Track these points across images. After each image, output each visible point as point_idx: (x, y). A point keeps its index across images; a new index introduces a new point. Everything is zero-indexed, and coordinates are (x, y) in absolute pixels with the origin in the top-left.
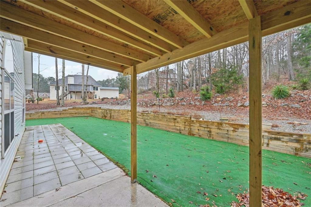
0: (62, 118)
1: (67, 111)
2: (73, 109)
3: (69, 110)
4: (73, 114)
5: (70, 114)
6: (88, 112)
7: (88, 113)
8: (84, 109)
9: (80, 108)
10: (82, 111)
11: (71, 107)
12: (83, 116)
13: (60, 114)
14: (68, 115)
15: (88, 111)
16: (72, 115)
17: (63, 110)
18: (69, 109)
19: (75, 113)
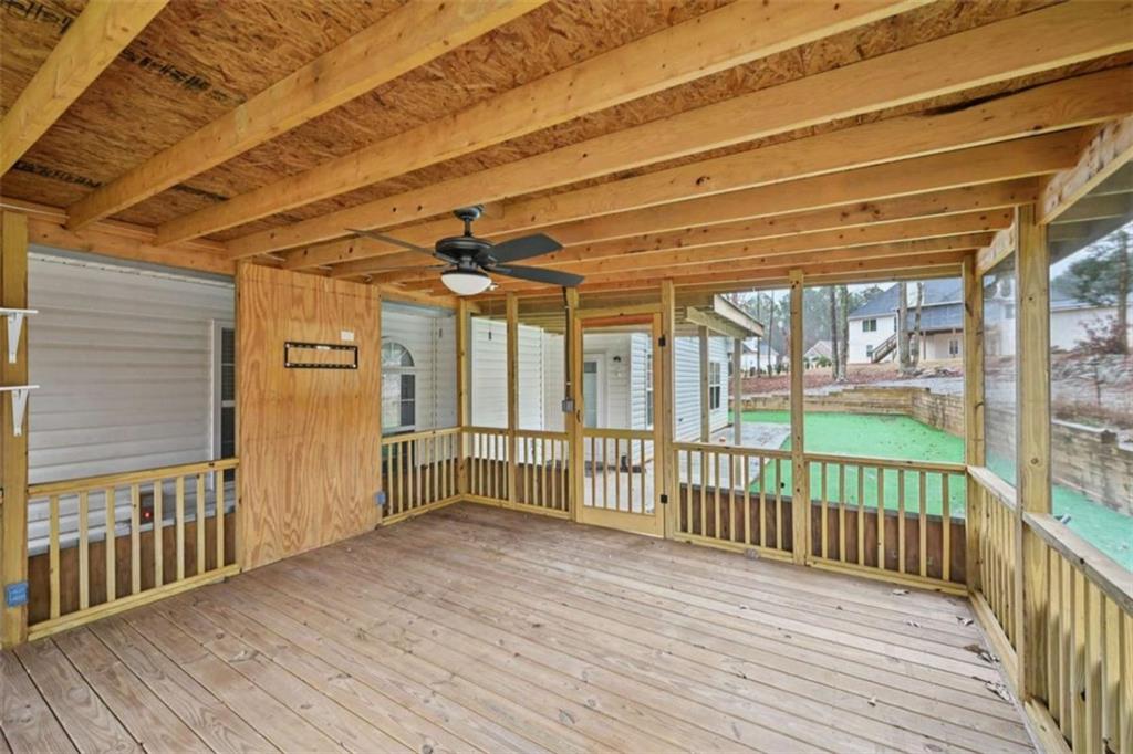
0: (826, 413)
1: (839, 397)
2: (855, 390)
3: (845, 394)
4: (855, 404)
5: (847, 404)
6: (902, 403)
7: (900, 407)
8: (887, 391)
9: (877, 391)
10: (881, 398)
11: (851, 387)
12: (885, 412)
13: (823, 403)
14: (842, 408)
15: (903, 398)
16: (853, 408)
17: (831, 394)
18: (844, 391)
19: (859, 402)
